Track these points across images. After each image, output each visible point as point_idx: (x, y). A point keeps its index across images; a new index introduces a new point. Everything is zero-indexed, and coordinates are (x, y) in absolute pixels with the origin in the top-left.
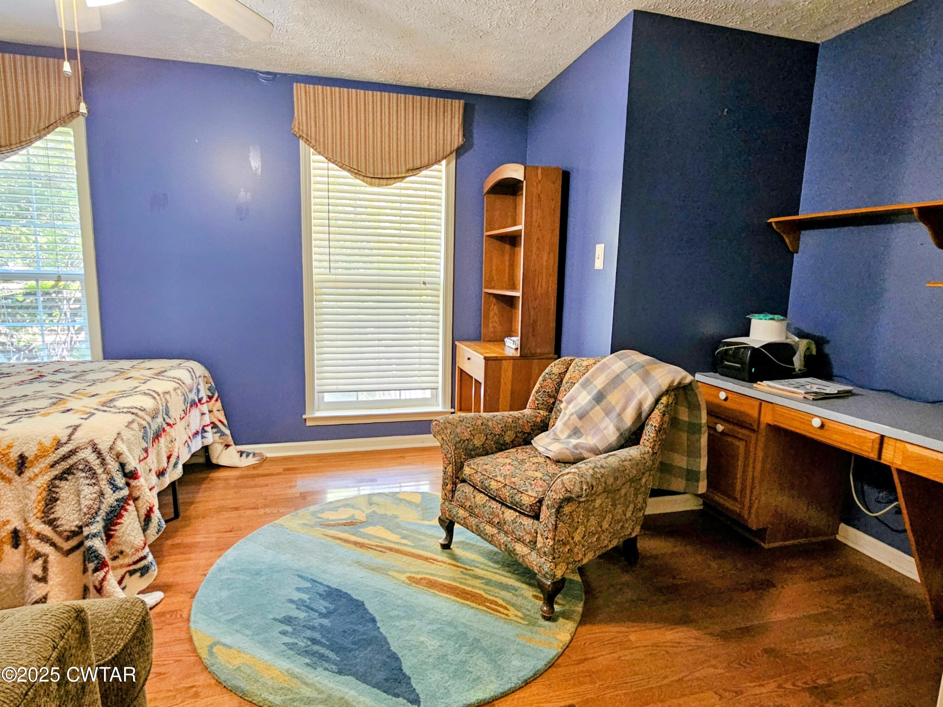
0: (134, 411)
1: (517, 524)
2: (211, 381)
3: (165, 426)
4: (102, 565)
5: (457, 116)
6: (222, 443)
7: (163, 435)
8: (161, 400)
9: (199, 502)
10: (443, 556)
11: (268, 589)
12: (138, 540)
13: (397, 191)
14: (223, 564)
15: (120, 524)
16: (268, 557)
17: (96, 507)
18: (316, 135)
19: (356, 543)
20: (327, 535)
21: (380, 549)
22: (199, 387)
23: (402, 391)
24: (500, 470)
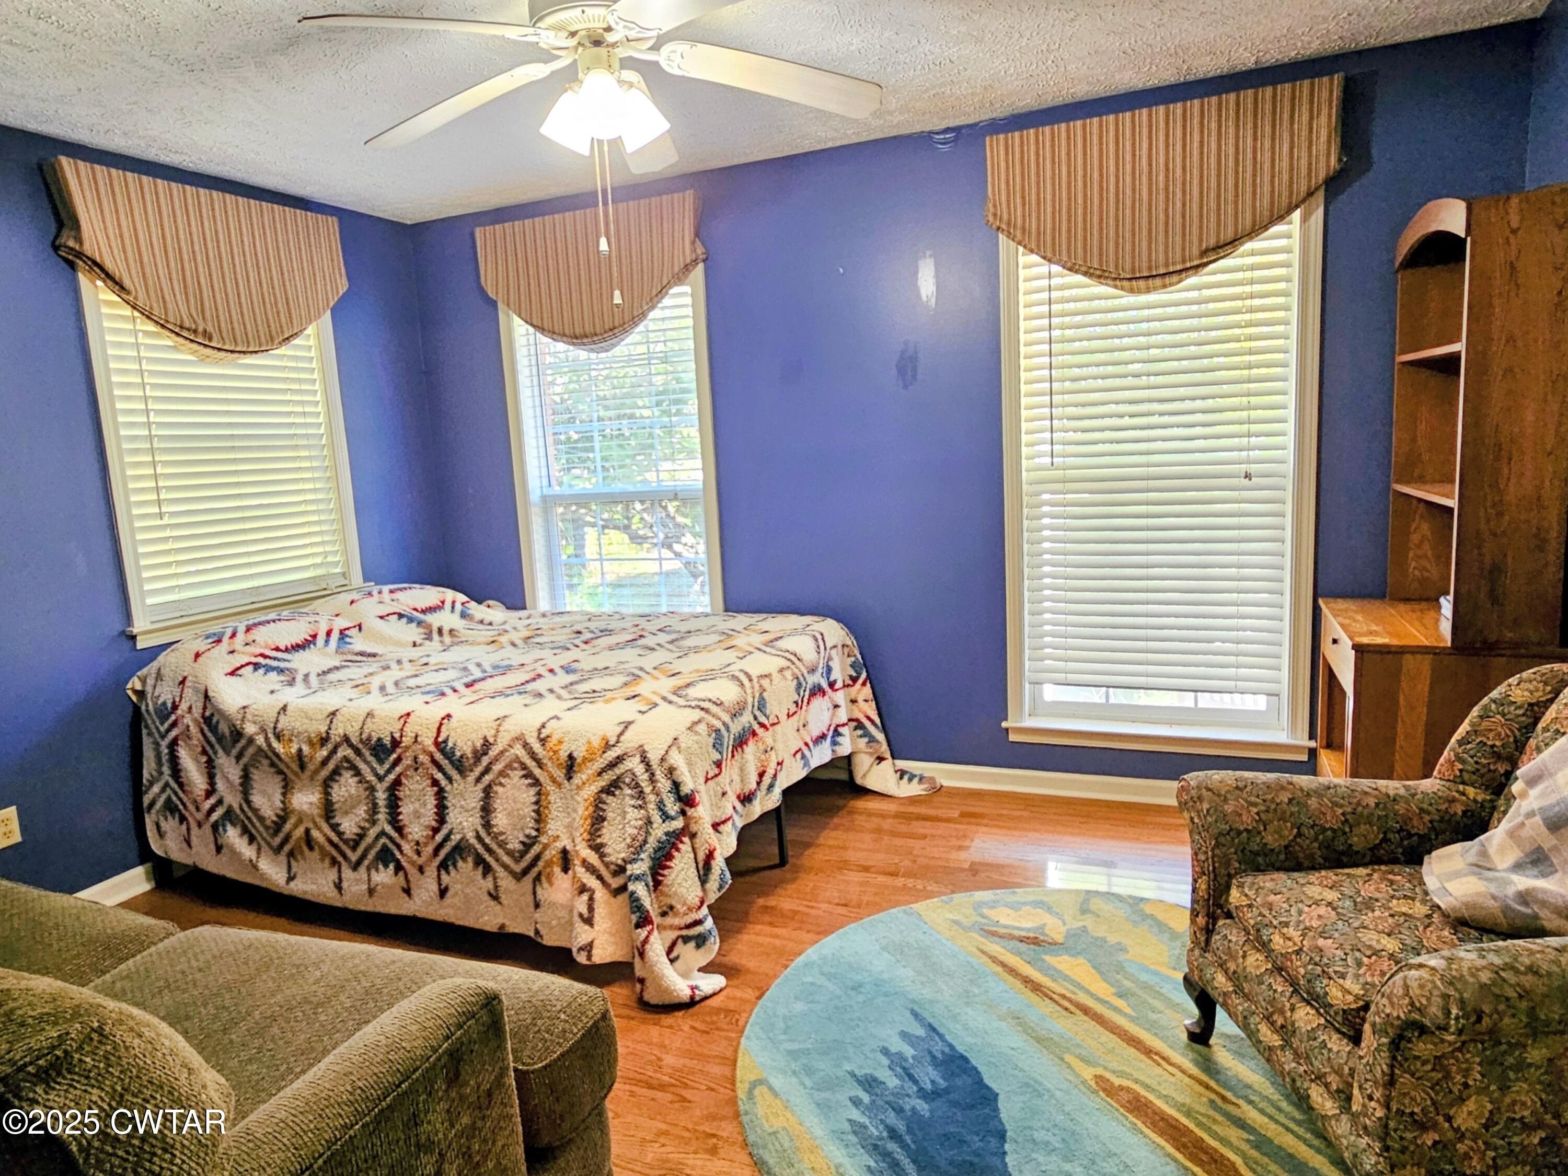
0: (706, 705)
1: (1316, 1044)
2: (857, 652)
3: (756, 727)
4: (644, 921)
5: (1325, 111)
6: (871, 754)
7: (751, 743)
8: (753, 688)
9: (819, 845)
10: (1183, 1055)
11: (860, 1019)
12: (693, 895)
13: (1194, 294)
14: (815, 957)
15: (669, 867)
16: (881, 964)
17: (641, 838)
18: (1024, 220)
19: (1027, 981)
20: (983, 952)
21: (1066, 1004)
22: (831, 663)
23: (1199, 694)
24: (1300, 912)
